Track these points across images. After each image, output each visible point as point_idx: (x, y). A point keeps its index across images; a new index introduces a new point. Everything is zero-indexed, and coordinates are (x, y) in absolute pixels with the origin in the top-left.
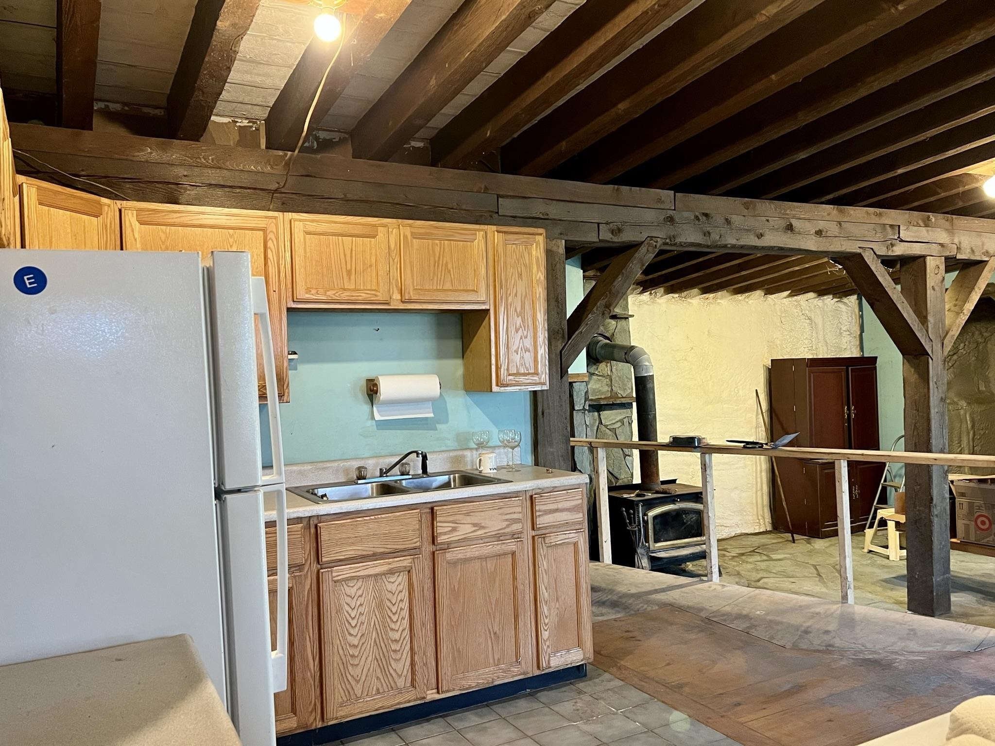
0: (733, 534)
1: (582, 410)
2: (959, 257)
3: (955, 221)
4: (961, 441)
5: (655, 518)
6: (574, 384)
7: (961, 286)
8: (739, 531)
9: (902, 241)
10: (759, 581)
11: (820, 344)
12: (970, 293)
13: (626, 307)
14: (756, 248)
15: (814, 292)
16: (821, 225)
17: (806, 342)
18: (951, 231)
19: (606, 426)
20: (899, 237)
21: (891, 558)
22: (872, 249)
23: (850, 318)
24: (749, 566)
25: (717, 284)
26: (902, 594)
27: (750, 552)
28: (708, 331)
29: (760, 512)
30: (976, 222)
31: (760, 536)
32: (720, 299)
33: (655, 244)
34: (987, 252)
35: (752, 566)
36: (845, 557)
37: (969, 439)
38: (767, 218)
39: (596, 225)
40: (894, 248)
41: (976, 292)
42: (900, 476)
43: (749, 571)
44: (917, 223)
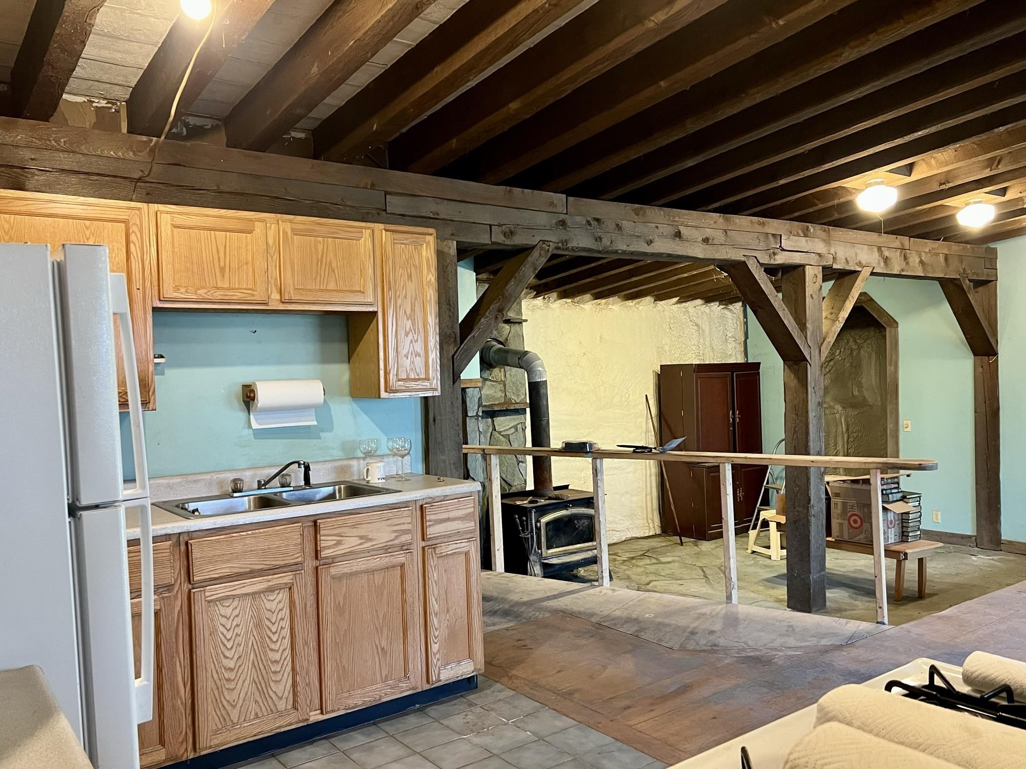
0: (624, 538)
1: (476, 416)
2: (835, 266)
3: (832, 233)
4: (836, 444)
5: (548, 524)
6: (467, 390)
7: (837, 295)
8: (629, 536)
9: (783, 250)
10: (648, 584)
11: (707, 350)
12: (844, 301)
13: (519, 312)
14: (645, 254)
15: (701, 299)
16: (709, 233)
17: (694, 348)
18: (827, 242)
19: (500, 433)
20: (780, 246)
21: (772, 559)
22: (756, 257)
23: (735, 325)
24: (639, 570)
25: (608, 290)
26: (782, 592)
27: (640, 556)
28: (600, 337)
29: (650, 516)
30: (851, 233)
31: (650, 540)
32: (612, 305)
33: (547, 248)
34: (860, 263)
35: (643, 569)
36: (729, 558)
37: (844, 442)
38: (656, 225)
39: (489, 226)
40: (776, 257)
41: (850, 301)
42: (781, 478)
43: (638, 575)
44: (797, 233)
